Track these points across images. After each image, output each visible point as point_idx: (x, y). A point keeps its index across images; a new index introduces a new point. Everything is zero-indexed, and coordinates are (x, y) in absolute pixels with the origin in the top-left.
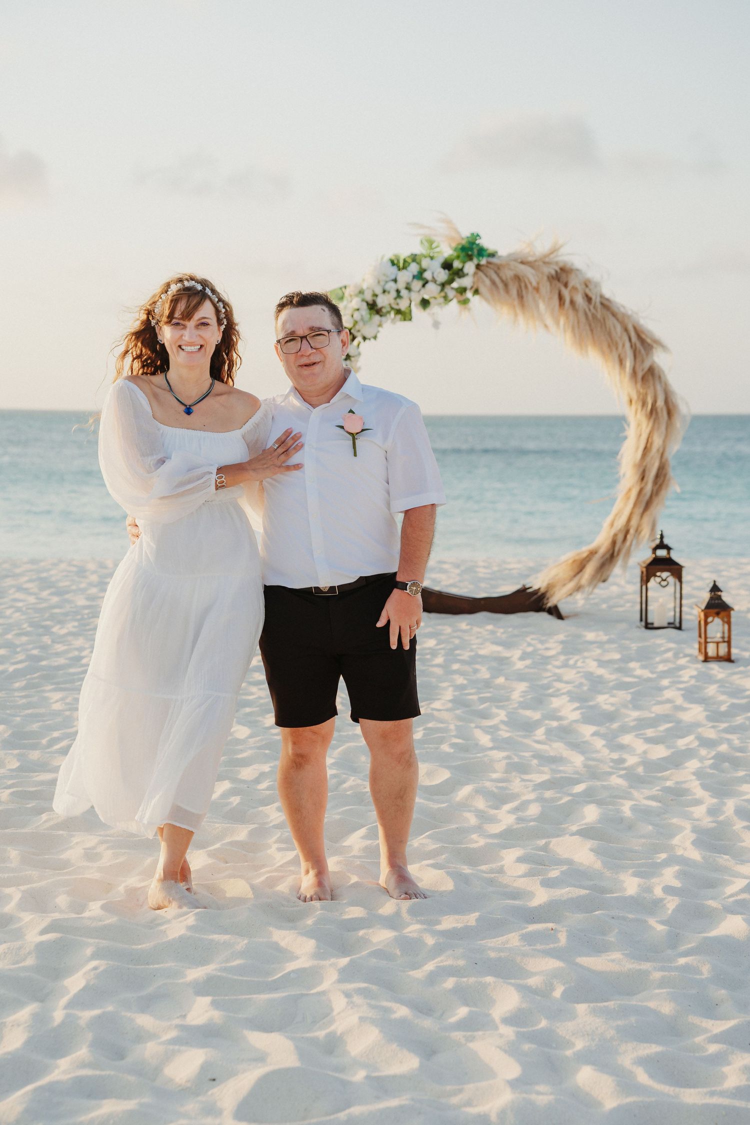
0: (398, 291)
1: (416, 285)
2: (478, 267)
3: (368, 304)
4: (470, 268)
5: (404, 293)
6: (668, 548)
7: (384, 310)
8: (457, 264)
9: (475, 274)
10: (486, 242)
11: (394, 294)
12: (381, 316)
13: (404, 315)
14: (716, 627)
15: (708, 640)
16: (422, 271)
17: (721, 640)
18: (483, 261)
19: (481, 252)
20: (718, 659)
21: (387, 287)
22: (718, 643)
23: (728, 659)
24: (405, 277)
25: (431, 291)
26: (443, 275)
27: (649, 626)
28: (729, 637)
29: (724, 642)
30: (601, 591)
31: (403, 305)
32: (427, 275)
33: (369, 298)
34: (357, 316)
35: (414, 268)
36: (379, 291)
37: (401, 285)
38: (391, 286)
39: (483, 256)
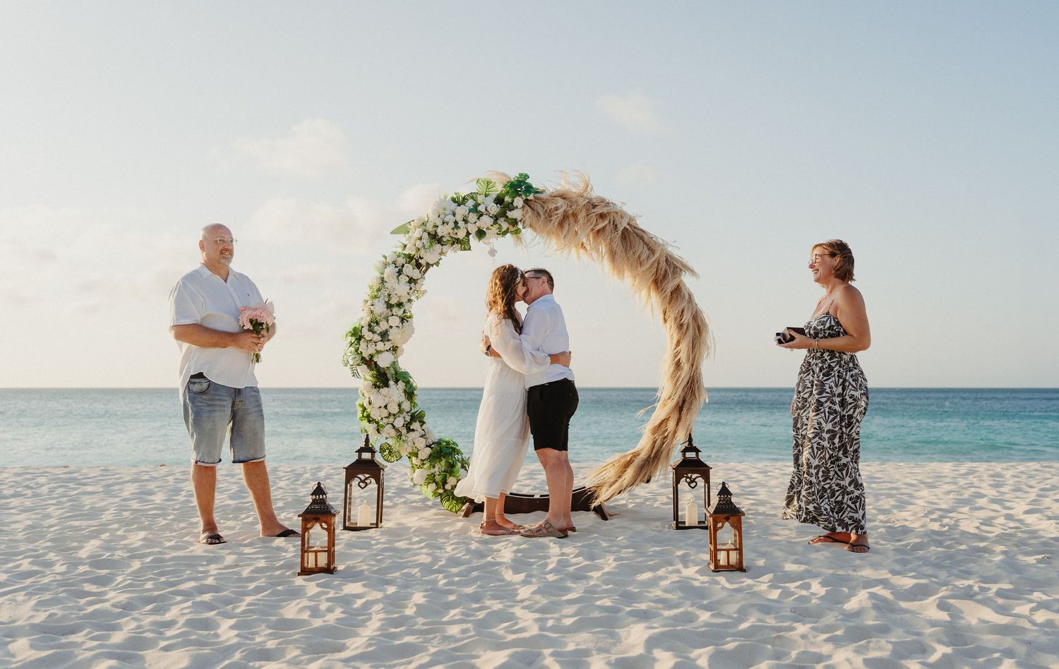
0: (456, 223)
1: (472, 217)
2: (526, 201)
3: (429, 234)
4: (519, 202)
5: (461, 224)
6: (697, 451)
7: (444, 239)
8: (507, 199)
9: (523, 207)
10: (534, 182)
11: (452, 225)
12: (442, 245)
13: (463, 244)
14: (727, 534)
15: (718, 547)
16: (477, 205)
17: (733, 547)
18: (531, 197)
19: (529, 189)
20: (730, 568)
21: (446, 219)
22: (728, 551)
23: (739, 568)
24: (462, 211)
25: (486, 222)
26: (495, 209)
27: (680, 526)
28: (741, 544)
29: (736, 549)
30: (642, 490)
31: (461, 234)
32: (481, 208)
33: (430, 228)
34: (419, 244)
35: (470, 203)
36: (439, 222)
37: (459, 218)
38: (450, 218)
39: (530, 193)
